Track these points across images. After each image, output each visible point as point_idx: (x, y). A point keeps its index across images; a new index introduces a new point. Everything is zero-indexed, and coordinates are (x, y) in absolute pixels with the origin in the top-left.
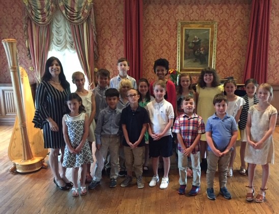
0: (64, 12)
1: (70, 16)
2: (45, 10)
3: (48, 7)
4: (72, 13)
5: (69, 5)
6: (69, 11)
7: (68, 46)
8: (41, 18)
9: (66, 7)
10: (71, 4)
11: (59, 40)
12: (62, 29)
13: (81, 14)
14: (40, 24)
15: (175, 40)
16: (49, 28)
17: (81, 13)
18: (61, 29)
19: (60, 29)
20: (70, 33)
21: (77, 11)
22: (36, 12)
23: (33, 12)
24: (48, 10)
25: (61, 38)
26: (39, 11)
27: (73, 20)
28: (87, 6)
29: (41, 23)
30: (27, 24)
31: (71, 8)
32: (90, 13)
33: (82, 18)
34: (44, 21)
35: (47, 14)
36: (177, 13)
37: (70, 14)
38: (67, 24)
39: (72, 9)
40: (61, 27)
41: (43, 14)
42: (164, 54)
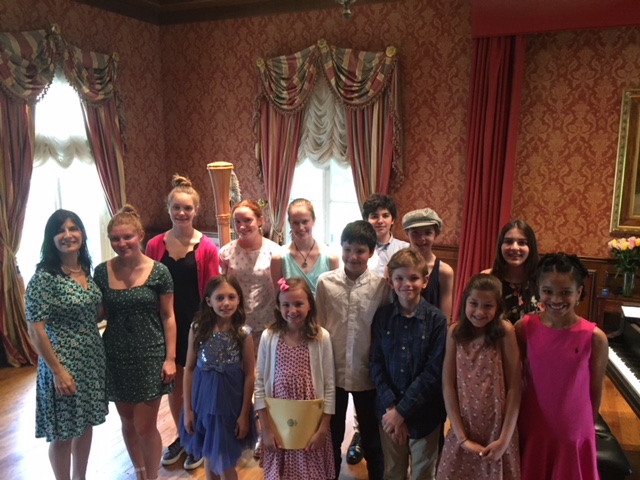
0: (333, 81)
1: (346, 91)
2: (296, 80)
3: (302, 72)
4: (349, 83)
5: (345, 65)
6: (343, 78)
7: (336, 151)
8: (287, 97)
9: (338, 69)
10: (350, 63)
11: (319, 142)
12: (327, 120)
14: (283, 110)
15: (610, 138)
16: (300, 118)
17: (369, 83)
19: (323, 119)
20: (343, 126)
21: (360, 78)
22: (278, 85)
24: (302, 79)
26: (283, 83)
27: (352, 99)
28: (384, 65)
29: (285, 107)
30: (260, 111)
32: (390, 80)
33: (371, 91)
34: (291, 104)
35: (298, 88)
38: (338, 110)
39: (351, 75)
40: (325, 114)
41: (291, 88)
42: (572, 176)
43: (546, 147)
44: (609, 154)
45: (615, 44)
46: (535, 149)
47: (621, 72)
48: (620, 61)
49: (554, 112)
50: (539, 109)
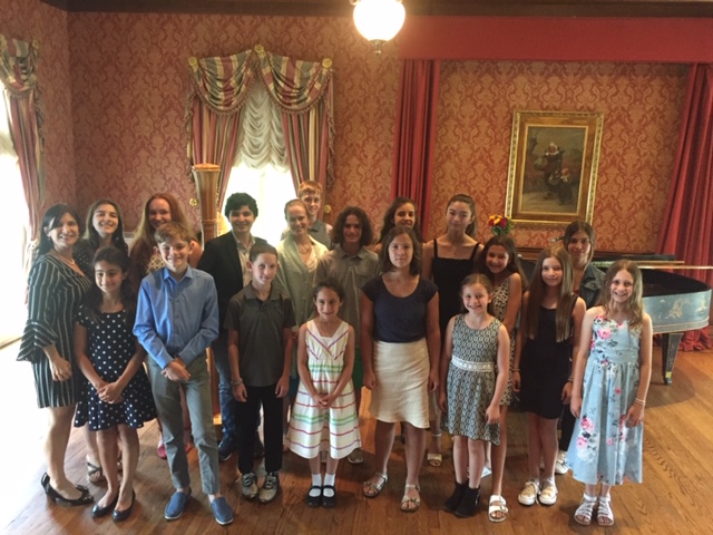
0: (271, 87)
1: (284, 96)
2: (233, 82)
3: (239, 76)
4: (287, 89)
5: (283, 71)
6: (282, 84)
7: (274, 158)
8: (223, 98)
9: (275, 76)
10: (288, 70)
11: (255, 143)
12: (264, 122)
13: (306, 93)
14: (219, 111)
15: (504, 149)
16: (236, 119)
17: (307, 91)
18: (262, 122)
19: (259, 122)
20: (280, 130)
21: (298, 86)
22: (213, 85)
23: (207, 85)
24: (239, 82)
25: (261, 140)
26: (220, 85)
27: (290, 104)
28: (321, 75)
29: (222, 108)
30: (192, 110)
31: (287, 79)
32: (327, 89)
33: (309, 99)
34: (228, 105)
35: (235, 91)
36: (514, 92)
37: (284, 90)
38: (274, 112)
39: (289, 82)
40: (262, 116)
41: (227, 90)
42: (477, 180)
43: (457, 155)
44: (504, 162)
45: (508, 74)
46: (449, 157)
47: (513, 96)
48: (512, 87)
49: (463, 126)
50: (452, 123)
